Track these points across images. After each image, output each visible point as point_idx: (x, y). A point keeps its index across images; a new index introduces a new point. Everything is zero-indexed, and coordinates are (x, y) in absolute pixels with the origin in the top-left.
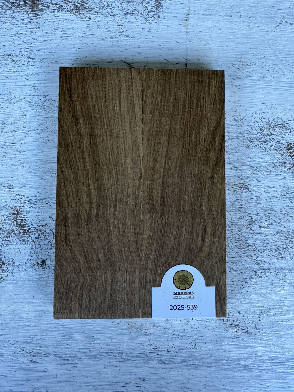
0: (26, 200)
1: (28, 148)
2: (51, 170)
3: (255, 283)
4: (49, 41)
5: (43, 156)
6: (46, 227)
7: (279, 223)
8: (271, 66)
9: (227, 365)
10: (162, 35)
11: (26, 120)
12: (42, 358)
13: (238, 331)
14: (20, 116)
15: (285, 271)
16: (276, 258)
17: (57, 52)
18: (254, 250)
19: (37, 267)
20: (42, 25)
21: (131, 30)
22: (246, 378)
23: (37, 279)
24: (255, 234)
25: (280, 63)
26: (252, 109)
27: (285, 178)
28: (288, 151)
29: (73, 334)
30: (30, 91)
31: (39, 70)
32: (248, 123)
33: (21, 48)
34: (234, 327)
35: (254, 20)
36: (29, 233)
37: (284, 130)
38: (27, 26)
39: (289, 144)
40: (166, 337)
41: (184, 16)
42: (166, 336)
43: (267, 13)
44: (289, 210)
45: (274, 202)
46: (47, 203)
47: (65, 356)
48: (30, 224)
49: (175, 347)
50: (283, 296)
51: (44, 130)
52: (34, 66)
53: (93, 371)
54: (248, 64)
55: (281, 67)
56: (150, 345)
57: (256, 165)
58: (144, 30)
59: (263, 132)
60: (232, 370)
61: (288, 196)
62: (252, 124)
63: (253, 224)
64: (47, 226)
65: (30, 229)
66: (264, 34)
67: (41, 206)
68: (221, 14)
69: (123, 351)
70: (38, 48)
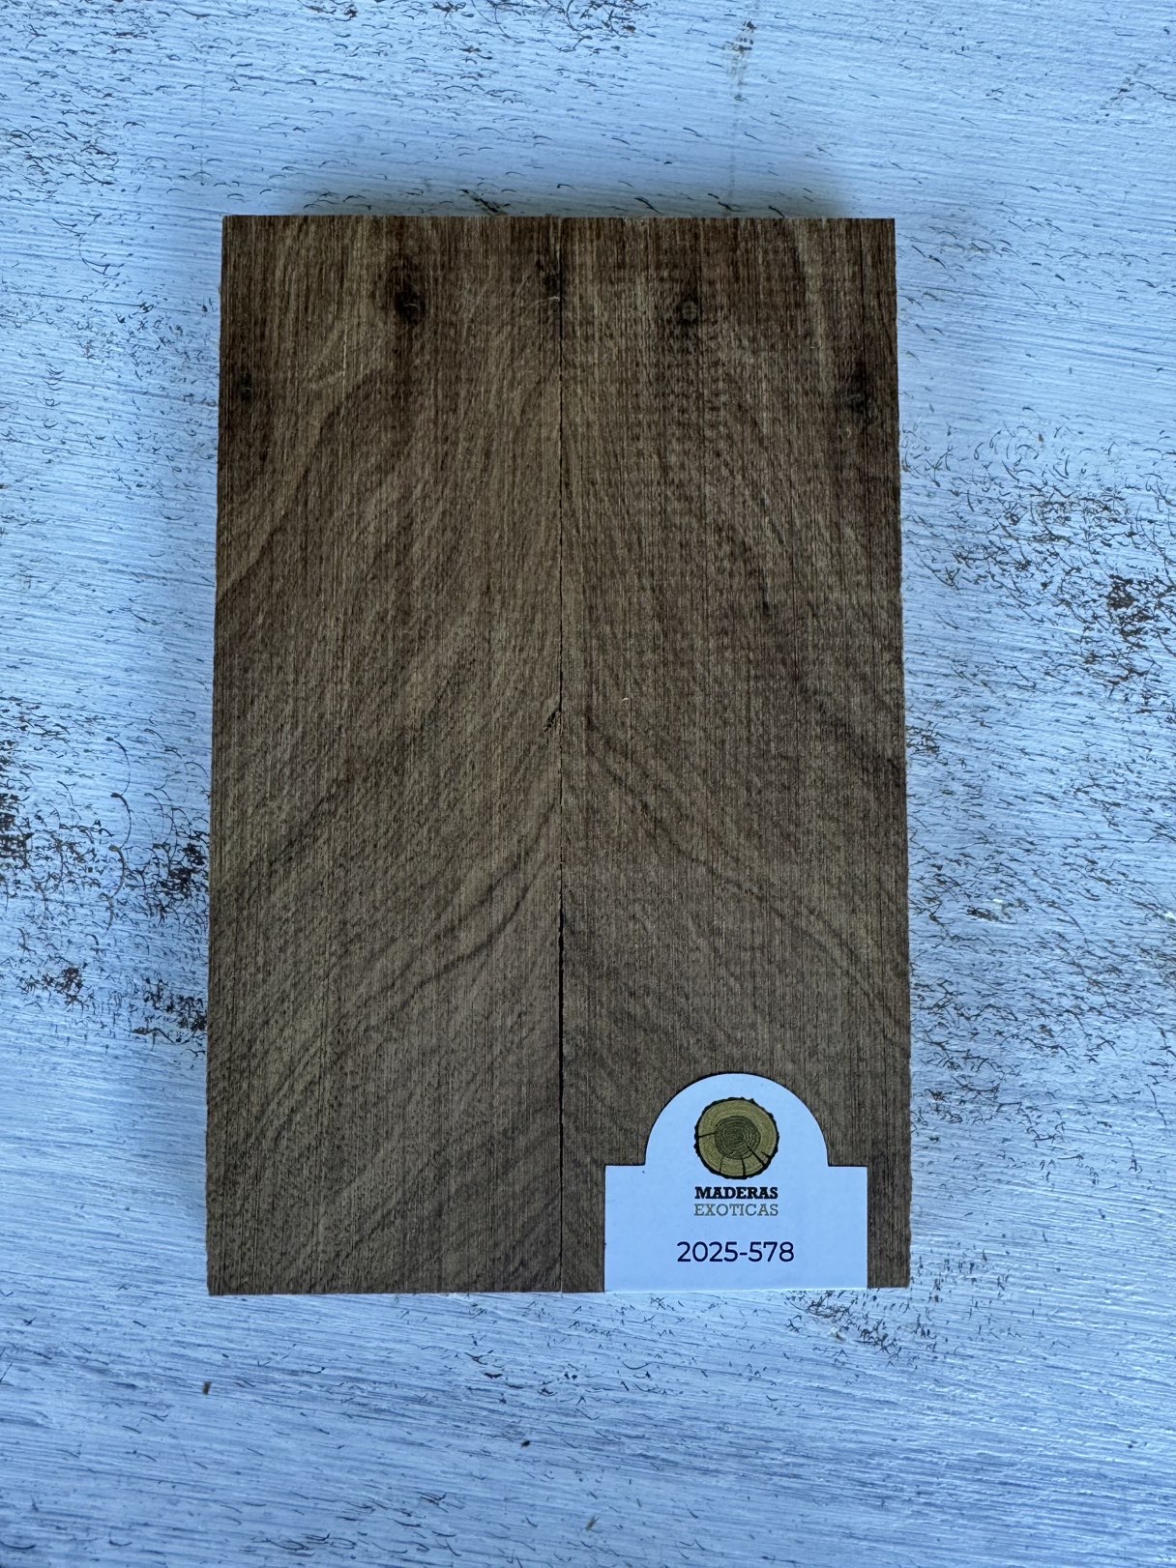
0: (26, 717)
1: (53, 511)
2: (136, 607)
3: (931, 1144)
4: (180, 88)
5: (113, 545)
6: (95, 835)
7: (1052, 904)
8: (1073, 260)
9: (784, 1471)
10: (639, 102)
11: (57, 399)
12: (26, 1366)
13: (842, 1335)
14: (37, 380)
15: (1060, 1106)
16: (1028, 1045)
17: (208, 137)
18: (937, 1005)
19: (46, 994)
20: (156, 23)
21: (512, 72)
22: (859, 1532)
23: (39, 1041)
24: (947, 940)
25: (1109, 248)
26: (978, 427)
27: (1090, 721)
28: (1112, 610)
29: (161, 1283)
30: (83, 284)
31: (128, 203)
32: (958, 482)
33: (66, 108)
34: (826, 1316)
35: (1016, 70)
36: (27, 851)
37: (1105, 523)
38: (99, 23)
39: (1120, 583)
40: (543, 1329)
41: (733, 31)
42: (544, 1325)
43: (1073, 47)
44: (1098, 853)
45: (1038, 816)
46: (109, 739)
47: (122, 1367)
48: (32, 818)
49: (574, 1377)
50: (1041, 1206)
51: (124, 443)
52: (108, 183)
53: (231, 1443)
54: (977, 243)
55: (1111, 265)
56: (476, 1359)
57: (975, 658)
58: (566, 74)
59: (1015, 523)
60: (804, 1496)
61: (1099, 796)
62: (974, 489)
63: (945, 898)
64: (100, 831)
65: (29, 836)
66: (1055, 129)
67: (86, 747)
68: (885, 35)
69: (359, 1370)
70: (134, 116)
